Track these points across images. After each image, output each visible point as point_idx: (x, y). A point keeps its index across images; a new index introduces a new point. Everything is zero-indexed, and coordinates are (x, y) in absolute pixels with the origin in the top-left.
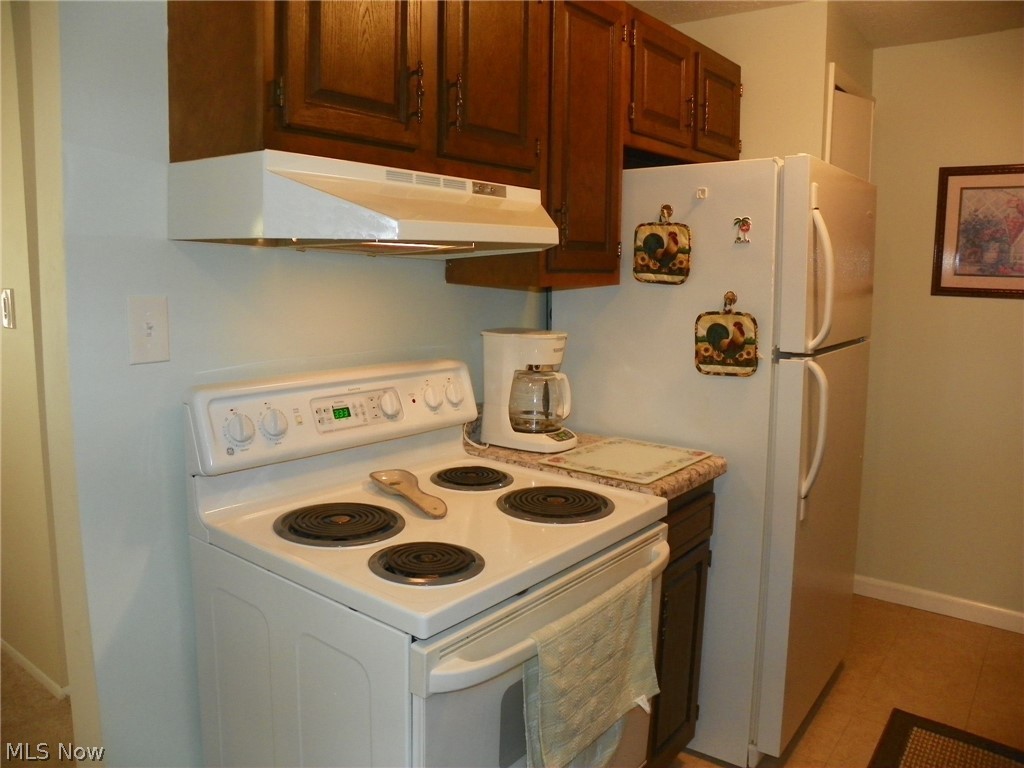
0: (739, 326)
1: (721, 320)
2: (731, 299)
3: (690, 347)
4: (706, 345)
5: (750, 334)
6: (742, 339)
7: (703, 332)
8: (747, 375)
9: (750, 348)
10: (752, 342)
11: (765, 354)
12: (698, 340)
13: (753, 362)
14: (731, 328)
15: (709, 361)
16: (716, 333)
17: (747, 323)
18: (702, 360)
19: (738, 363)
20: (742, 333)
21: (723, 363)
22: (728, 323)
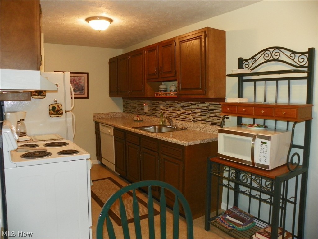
0: (58, 106)
1: (54, 105)
2: (56, 101)
3: (48, 112)
4: (52, 111)
5: (61, 108)
6: (59, 109)
7: (51, 108)
8: (61, 116)
9: (61, 111)
10: (61, 109)
11: (64, 112)
12: (50, 110)
13: (62, 114)
14: (57, 107)
15: (53, 114)
16: (54, 108)
17: (60, 106)
18: (51, 114)
19: (59, 114)
20: (59, 108)
21: (56, 114)
22: (56, 106)
